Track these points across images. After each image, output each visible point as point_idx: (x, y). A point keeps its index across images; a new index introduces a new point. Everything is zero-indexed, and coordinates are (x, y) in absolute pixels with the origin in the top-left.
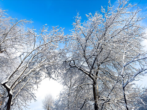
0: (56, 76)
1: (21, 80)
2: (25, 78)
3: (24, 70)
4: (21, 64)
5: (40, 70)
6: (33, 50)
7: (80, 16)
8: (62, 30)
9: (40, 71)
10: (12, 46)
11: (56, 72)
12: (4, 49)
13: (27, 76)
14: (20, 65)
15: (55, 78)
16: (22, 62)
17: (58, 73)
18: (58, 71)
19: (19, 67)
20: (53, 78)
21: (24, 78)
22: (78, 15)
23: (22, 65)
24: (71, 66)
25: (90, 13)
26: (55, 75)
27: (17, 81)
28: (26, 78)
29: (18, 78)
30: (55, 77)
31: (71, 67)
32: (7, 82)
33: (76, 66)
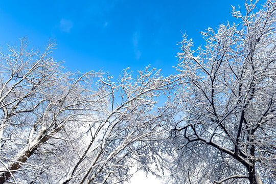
0: (159, 167)
1: (93, 176)
2: (101, 170)
3: (98, 155)
4: (92, 141)
5: (127, 155)
6: (111, 113)
7: (188, 39)
8: (157, 73)
9: (126, 157)
10: (74, 118)
11: (156, 160)
12: (61, 125)
13: (104, 167)
14: (91, 144)
15: (158, 173)
16: (94, 138)
17: (161, 161)
18: (160, 157)
19: (88, 149)
20: (153, 173)
21: (98, 170)
22: (186, 38)
23: (93, 143)
24: (188, 138)
25: (209, 28)
26: (156, 165)
27: (86, 176)
28: (103, 170)
29: (89, 172)
30: (157, 171)
31: (190, 141)
32: (69, 180)
33: (200, 137)
